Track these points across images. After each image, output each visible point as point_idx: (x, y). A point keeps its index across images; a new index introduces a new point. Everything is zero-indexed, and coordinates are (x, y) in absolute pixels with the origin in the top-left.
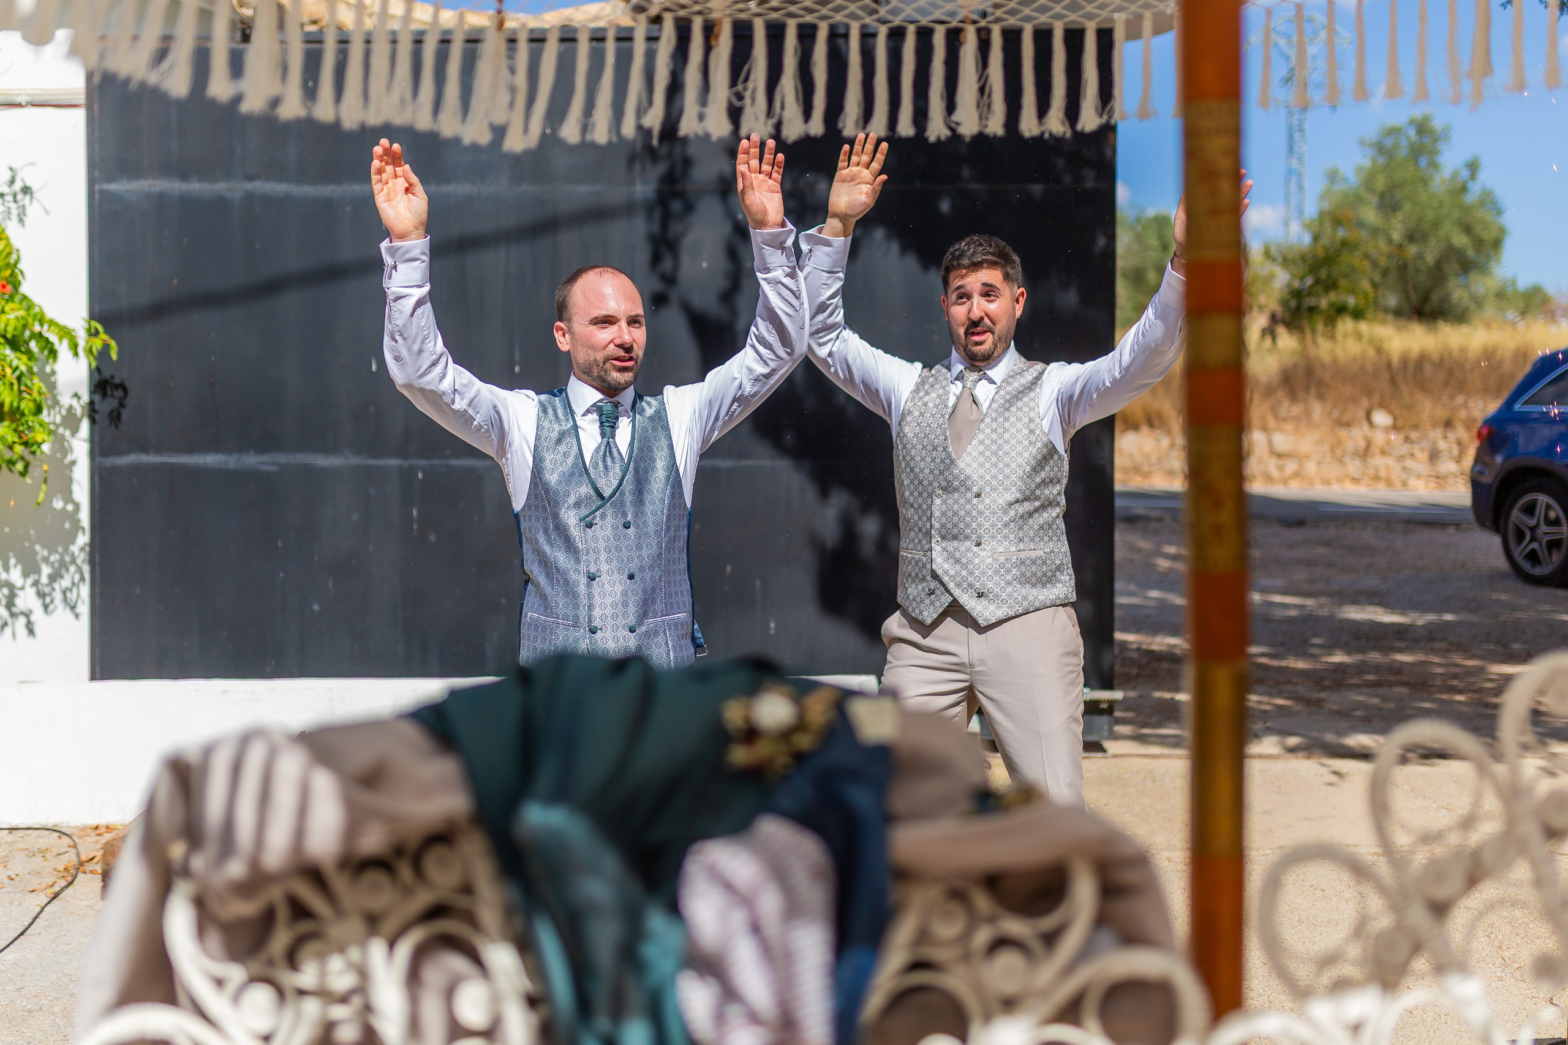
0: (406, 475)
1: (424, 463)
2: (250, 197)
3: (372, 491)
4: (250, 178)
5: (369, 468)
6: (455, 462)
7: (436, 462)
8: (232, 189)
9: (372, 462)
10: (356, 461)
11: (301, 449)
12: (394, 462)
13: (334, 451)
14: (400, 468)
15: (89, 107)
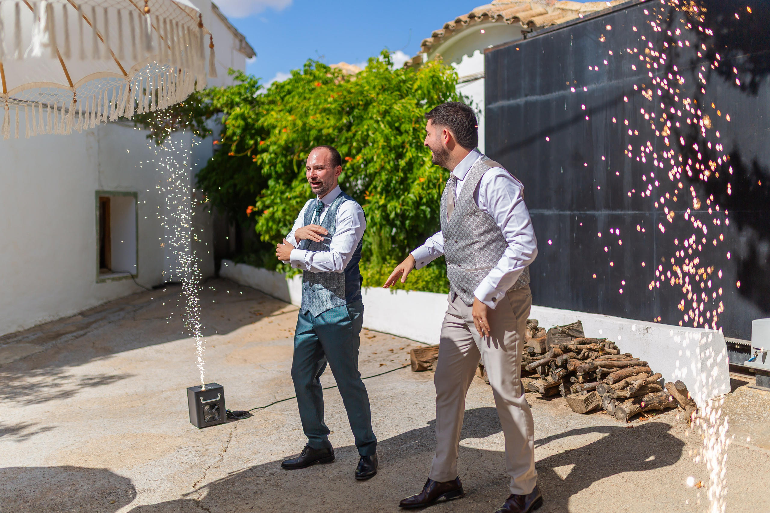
0: (572, 217)
1: (578, 213)
2: (527, 104)
3: (561, 226)
4: (526, 96)
5: (560, 215)
6: (588, 212)
7: (582, 212)
8: (521, 101)
9: (561, 213)
10: (557, 212)
11: (541, 207)
12: (568, 213)
13: (549, 208)
14: (570, 215)
15: (485, 77)
